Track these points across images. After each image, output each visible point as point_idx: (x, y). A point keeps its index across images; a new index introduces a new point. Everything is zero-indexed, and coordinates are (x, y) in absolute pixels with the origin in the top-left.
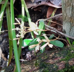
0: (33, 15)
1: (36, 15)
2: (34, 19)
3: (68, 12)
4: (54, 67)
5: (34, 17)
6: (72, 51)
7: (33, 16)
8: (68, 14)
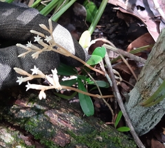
0: (111, 21)
1: (117, 25)
2: (107, 28)
3: (148, 75)
4: (49, 130)
5: (110, 25)
6: (101, 138)
7: (110, 23)
8: (146, 78)
